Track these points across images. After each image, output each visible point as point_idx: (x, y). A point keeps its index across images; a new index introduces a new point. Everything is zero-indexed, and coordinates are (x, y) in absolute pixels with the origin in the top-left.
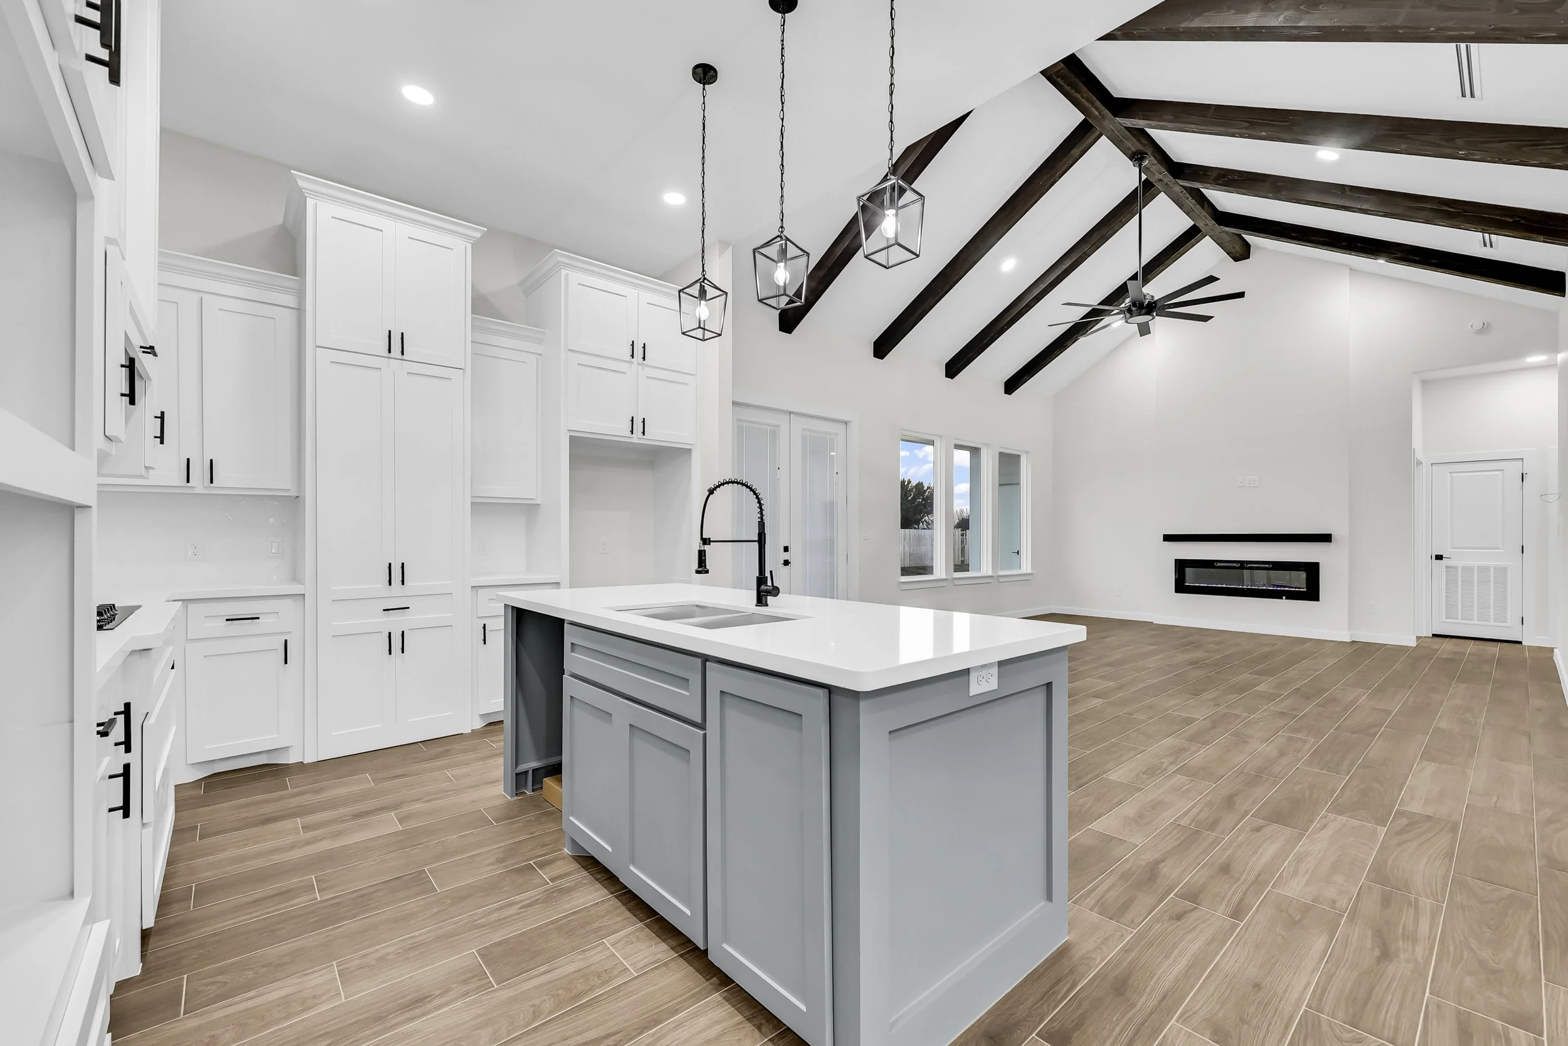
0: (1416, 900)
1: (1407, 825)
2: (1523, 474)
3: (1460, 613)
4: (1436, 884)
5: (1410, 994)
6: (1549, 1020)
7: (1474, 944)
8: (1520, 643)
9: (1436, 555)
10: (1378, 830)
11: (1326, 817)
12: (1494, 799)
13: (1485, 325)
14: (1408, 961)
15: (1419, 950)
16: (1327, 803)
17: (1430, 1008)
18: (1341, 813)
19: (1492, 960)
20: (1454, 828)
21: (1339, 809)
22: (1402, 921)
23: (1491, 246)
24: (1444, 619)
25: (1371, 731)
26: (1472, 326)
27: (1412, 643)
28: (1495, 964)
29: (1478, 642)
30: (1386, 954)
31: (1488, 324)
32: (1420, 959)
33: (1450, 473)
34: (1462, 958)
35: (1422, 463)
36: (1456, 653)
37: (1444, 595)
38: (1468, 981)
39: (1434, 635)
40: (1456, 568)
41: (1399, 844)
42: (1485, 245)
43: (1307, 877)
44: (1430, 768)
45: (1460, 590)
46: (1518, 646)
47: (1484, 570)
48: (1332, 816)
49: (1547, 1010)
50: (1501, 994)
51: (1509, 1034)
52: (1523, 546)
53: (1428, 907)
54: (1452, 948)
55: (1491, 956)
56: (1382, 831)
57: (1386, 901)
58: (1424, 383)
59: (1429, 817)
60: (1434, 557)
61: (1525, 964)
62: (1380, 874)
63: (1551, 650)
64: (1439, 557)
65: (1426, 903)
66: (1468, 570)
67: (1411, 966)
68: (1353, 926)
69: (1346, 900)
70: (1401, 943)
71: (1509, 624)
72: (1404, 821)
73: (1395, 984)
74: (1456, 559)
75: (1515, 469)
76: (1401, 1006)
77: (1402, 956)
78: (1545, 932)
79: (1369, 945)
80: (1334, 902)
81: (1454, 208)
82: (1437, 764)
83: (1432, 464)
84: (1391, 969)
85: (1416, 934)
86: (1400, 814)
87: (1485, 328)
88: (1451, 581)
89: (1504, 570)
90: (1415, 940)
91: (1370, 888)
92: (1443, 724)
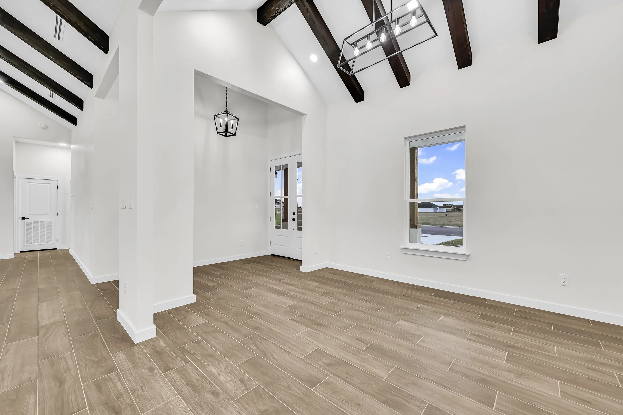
0: (63, 356)
1: (46, 331)
2: (57, 186)
3: (33, 241)
4: (67, 346)
5: (77, 389)
6: (117, 365)
7: (88, 357)
8: (56, 249)
9: (22, 217)
10: (35, 339)
11: (6, 346)
12: (73, 306)
13: (46, 126)
14: (71, 379)
15: (73, 372)
16: (4, 340)
17: (85, 388)
18: (14, 341)
19: (96, 359)
20: (64, 323)
21: (12, 340)
22: (62, 367)
23: (53, 97)
24: (26, 244)
25: (11, 299)
26: (40, 125)
27: (13, 257)
28: (97, 359)
29: (40, 252)
30: (61, 382)
31: (47, 126)
32: (74, 375)
33: (29, 183)
34: (87, 365)
35: (16, 177)
36: (34, 257)
37: (26, 234)
38: (92, 370)
39: (21, 252)
40: (31, 222)
41: (46, 340)
42: (50, 96)
43: (11, 377)
44: (44, 305)
45: (33, 232)
46: (56, 250)
47: (43, 223)
48: (10, 344)
49: (116, 362)
50: (103, 367)
51: (110, 377)
52: (57, 213)
53: (68, 356)
54: (83, 364)
55: (95, 357)
56: (36, 338)
57: (52, 364)
58: (17, 142)
59: (53, 323)
60: (21, 218)
61: (105, 354)
62: (44, 355)
63: (68, 250)
64: (23, 218)
65: (67, 355)
66: (36, 223)
67: (72, 380)
68: (43, 382)
69: (35, 375)
70: (65, 375)
71: (52, 243)
72: (44, 330)
73: (70, 390)
74: (32, 219)
75: (54, 184)
76: (76, 396)
77: (68, 379)
78: (105, 340)
79: (53, 384)
80: (30, 378)
81: (41, 76)
82: (47, 302)
83: (20, 178)
84: (66, 386)
85: (69, 367)
86: (41, 327)
87: (45, 128)
88: (29, 228)
89: (50, 222)
90: (69, 370)
91: (43, 363)
92: (42, 286)
